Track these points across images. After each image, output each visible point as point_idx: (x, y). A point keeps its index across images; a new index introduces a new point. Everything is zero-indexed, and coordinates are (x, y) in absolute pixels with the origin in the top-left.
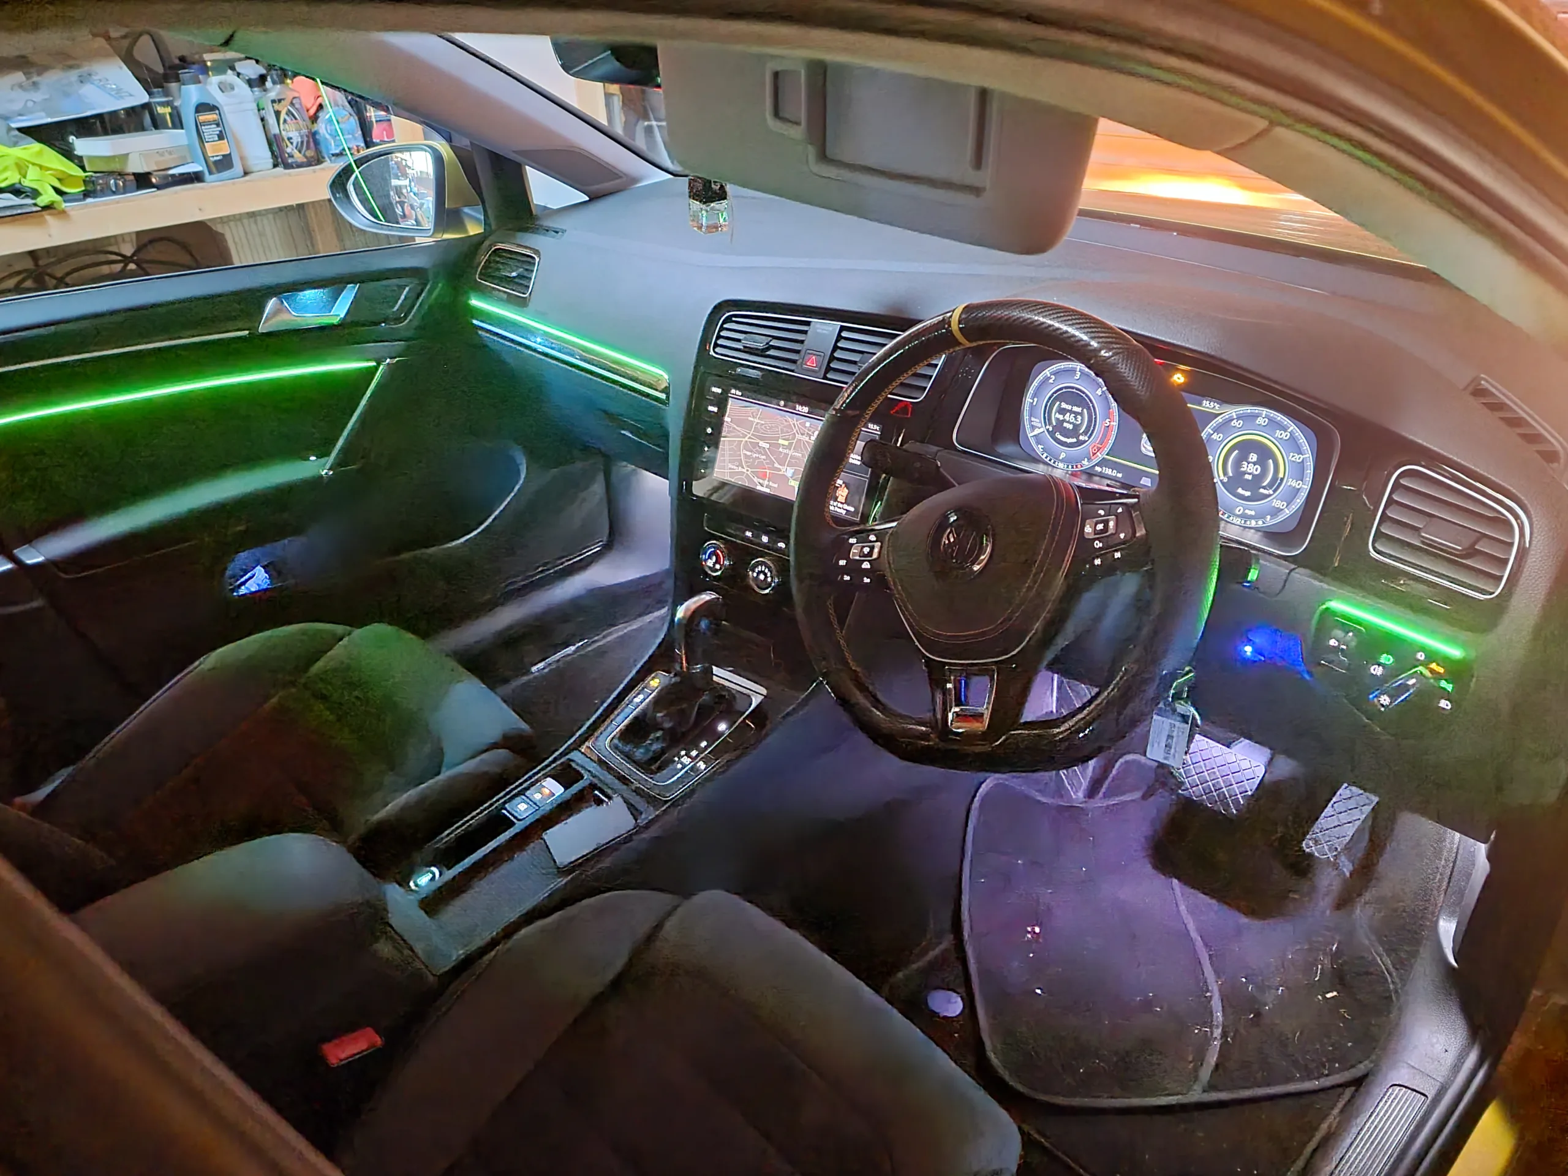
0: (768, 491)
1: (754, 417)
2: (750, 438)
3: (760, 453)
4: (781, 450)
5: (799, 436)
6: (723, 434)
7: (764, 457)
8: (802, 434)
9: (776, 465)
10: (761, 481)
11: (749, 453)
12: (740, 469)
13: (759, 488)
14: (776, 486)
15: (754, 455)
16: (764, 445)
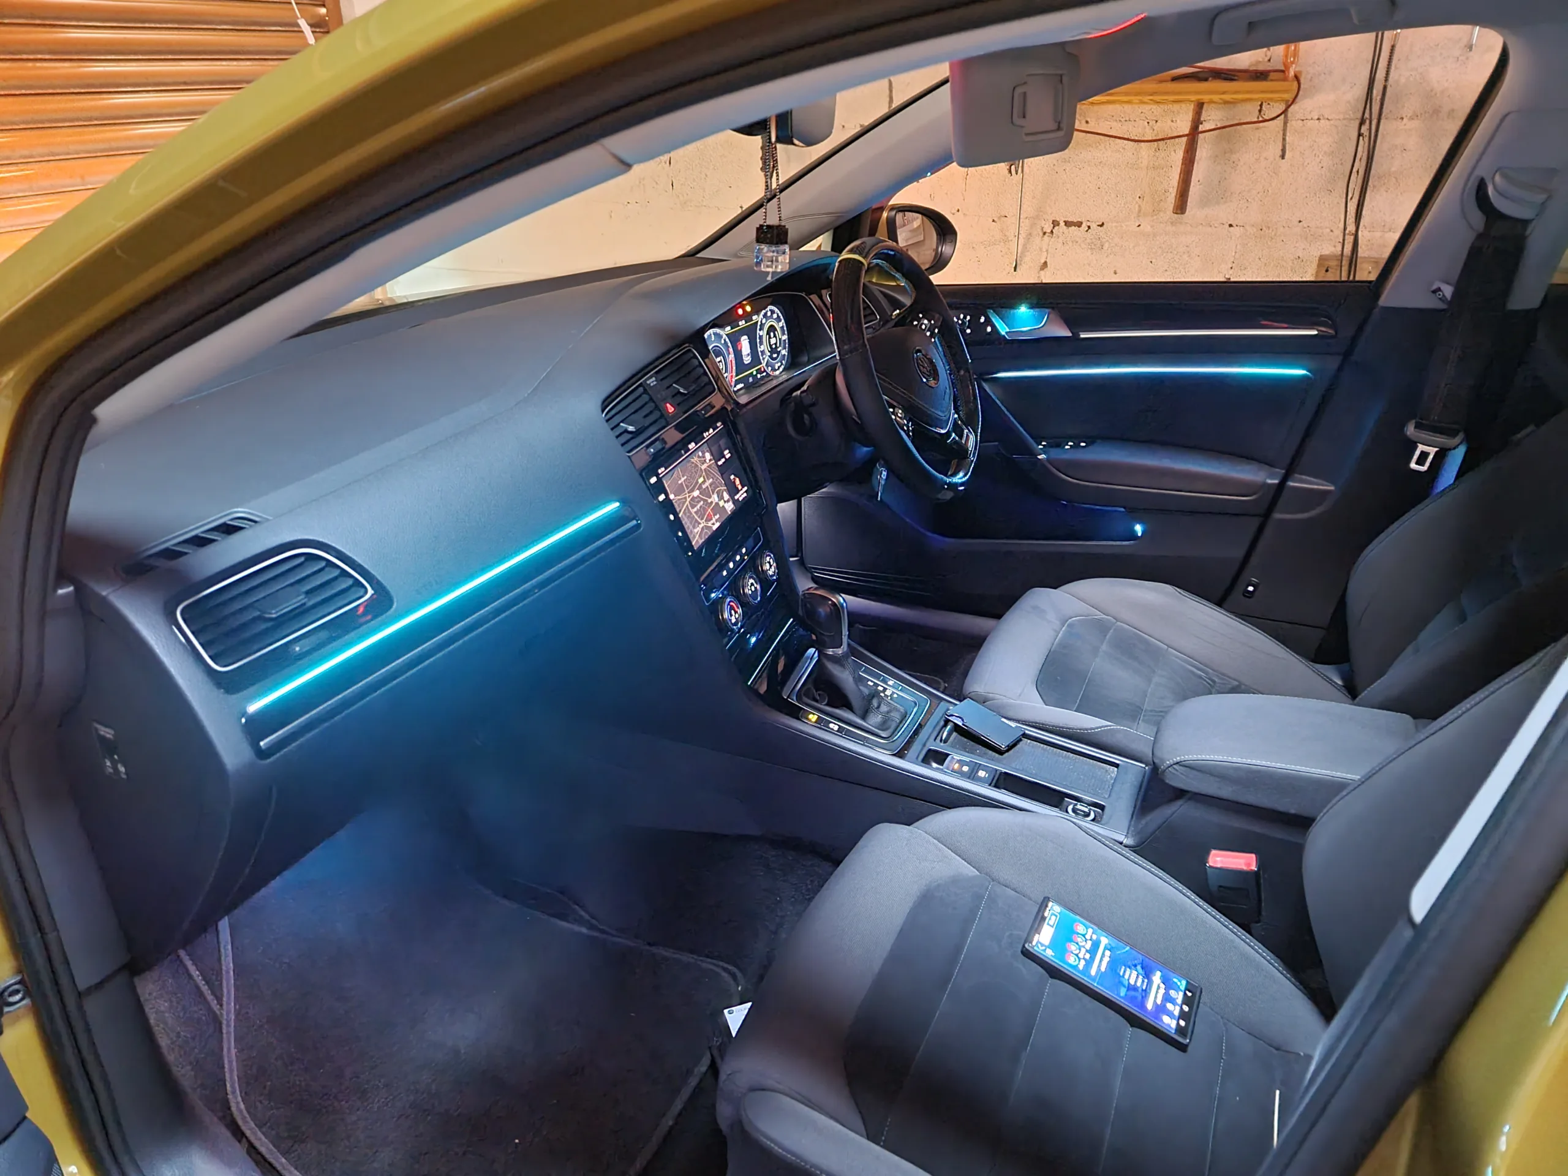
0: (718, 525)
1: (680, 479)
2: (689, 496)
3: (698, 502)
4: (704, 487)
5: (704, 467)
6: (678, 510)
7: (702, 502)
8: (703, 464)
9: (709, 501)
10: (712, 522)
11: (695, 509)
12: (701, 526)
13: (715, 528)
14: (718, 516)
15: (698, 507)
16: (696, 493)
